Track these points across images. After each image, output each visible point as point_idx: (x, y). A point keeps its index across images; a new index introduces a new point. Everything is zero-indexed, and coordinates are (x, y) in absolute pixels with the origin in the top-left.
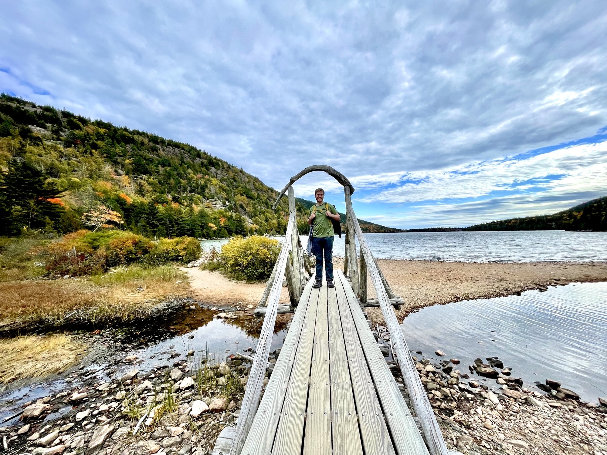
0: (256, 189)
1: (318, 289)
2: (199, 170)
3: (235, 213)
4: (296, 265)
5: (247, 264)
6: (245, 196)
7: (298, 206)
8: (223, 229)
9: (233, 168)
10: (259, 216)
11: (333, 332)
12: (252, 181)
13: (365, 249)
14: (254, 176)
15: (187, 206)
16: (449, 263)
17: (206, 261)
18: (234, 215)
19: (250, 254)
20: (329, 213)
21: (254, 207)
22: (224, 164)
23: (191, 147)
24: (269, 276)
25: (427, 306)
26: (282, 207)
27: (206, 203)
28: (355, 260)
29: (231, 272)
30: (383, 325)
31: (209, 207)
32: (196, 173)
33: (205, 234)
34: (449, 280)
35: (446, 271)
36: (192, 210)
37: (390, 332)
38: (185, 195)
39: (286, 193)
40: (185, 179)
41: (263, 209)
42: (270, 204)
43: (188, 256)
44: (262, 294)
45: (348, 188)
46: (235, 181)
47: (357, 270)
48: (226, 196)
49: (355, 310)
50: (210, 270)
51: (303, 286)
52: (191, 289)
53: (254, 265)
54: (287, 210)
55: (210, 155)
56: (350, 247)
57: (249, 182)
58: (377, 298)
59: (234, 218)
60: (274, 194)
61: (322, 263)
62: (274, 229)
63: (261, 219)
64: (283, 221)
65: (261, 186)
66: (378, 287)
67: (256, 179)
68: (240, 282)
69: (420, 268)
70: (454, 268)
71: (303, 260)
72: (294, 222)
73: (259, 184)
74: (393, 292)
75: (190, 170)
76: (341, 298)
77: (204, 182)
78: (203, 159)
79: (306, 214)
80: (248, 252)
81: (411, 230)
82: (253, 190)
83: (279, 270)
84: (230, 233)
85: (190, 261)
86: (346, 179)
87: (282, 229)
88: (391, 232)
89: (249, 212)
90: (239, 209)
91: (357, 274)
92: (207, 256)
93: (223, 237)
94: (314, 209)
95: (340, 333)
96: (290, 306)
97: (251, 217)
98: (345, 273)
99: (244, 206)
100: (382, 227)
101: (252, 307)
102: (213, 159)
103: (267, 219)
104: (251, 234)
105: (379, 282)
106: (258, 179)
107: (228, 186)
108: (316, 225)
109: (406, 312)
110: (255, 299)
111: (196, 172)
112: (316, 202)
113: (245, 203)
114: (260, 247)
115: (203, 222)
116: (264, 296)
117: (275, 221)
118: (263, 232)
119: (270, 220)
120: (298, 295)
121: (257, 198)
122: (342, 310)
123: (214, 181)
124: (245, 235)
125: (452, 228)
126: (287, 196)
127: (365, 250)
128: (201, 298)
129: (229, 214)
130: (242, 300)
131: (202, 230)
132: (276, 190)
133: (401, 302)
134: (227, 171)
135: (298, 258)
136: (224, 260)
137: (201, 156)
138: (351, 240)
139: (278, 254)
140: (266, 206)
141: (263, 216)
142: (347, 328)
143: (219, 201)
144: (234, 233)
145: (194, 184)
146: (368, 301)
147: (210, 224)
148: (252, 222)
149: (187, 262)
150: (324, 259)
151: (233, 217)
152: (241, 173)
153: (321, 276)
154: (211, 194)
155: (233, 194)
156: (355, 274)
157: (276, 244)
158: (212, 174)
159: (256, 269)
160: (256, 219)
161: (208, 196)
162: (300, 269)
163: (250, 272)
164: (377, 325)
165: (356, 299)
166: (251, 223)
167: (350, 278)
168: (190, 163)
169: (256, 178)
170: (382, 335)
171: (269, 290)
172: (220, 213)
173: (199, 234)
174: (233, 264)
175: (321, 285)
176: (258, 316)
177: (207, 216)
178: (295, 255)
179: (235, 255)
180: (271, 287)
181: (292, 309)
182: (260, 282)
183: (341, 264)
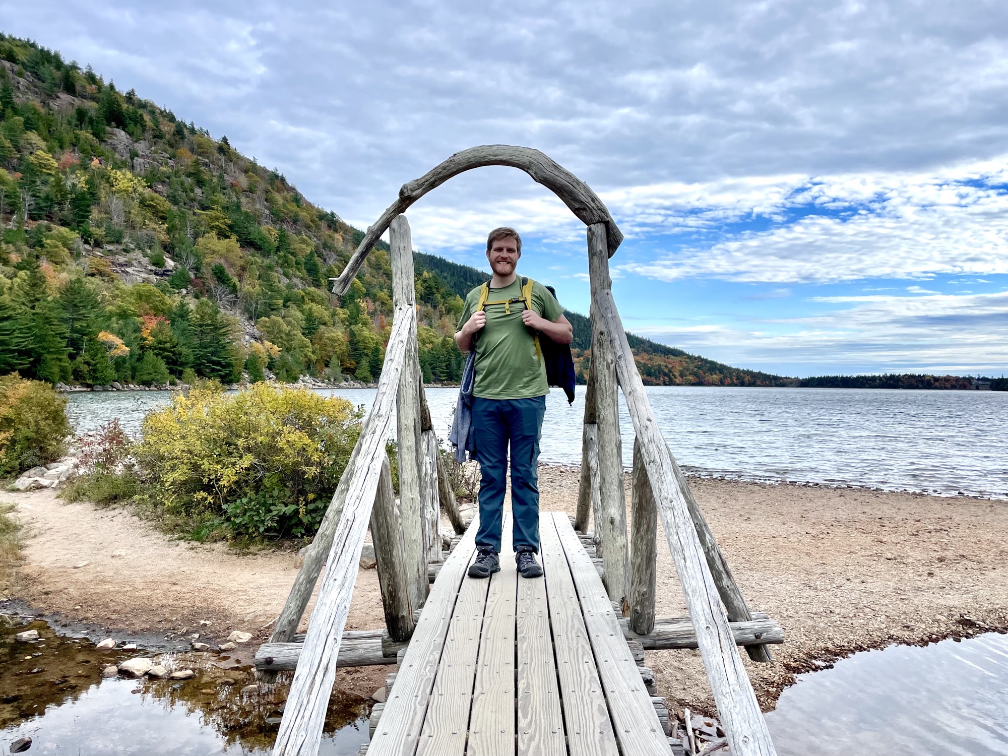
0: (277, 217)
1: (484, 582)
2: (68, 137)
3: (197, 297)
4: (410, 492)
5: (236, 482)
6: (234, 238)
7: (425, 281)
8: (150, 355)
9: (192, 138)
10: (283, 312)
11: (532, 739)
12: (262, 185)
13: (652, 448)
14: (270, 168)
15: (19, 267)
16: (943, 499)
17: (82, 471)
18: (192, 304)
19: (248, 449)
20: (534, 318)
21: (264, 277)
22: (161, 119)
23: (42, 50)
24: (311, 531)
25: (861, 649)
26: (369, 285)
27: (93, 258)
28: (616, 483)
29: (174, 511)
30: (706, 714)
31: (101, 274)
32: (57, 149)
33: (85, 368)
34: (941, 560)
35: (931, 527)
36: (37, 282)
37: (728, 738)
38: (11, 225)
39: (385, 237)
40: (15, 169)
41: (300, 288)
42: (323, 270)
43: (18, 447)
44: (286, 592)
45: (599, 229)
46: (200, 183)
47: (623, 515)
48: (163, 237)
49: (612, 661)
50: (98, 502)
51: (431, 568)
52: (26, 570)
53: (258, 486)
54: (383, 294)
55: (112, 87)
56: (600, 437)
57: (251, 190)
58: (689, 619)
59: (194, 316)
60: (338, 236)
61: (503, 490)
62: (335, 361)
63: (289, 323)
64: (368, 333)
65: (293, 207)
66: (694, 583)
67: (277, 181)
68: (207, 546)
69: (842, 515)
70: (957, 519)
71: (435, 475)
72: (408, 343)
73: (285, 199)
74: (746, 599)
75: (33, 137)
76: (563, 615)
77: (87, 182)
78: (84, 97)
79: (449, 311)
80: (241, 442)
81: (813, 379)
82: (264, 220)
83: (348, 513)
84: (176, 368)
85: (23, 469)
86: (594, 199)
87: (365, 362)
88: (742, 384)
89: (248, 297)
90: (212, 283)
91: (623, 532)
92: (87, 449)
93: (147, 384)
94: (482, 300)
95: (557, 740)
96: (384, 642)
97: (253, 316)
98: (580, 526)
99: (231, 273)
100: (714, 367)
101: (246, 637)
102: (121, 100)
103: (311, 327)
104: (251, 373)
105: (697, 567)
106: (283, 180)
107: (174, 200)
108: (484, 355)
109: (788, 667)
110: (258, 608)
111: (56, 144)
112: (490, 271)
113: (232, 265)
114: (284, 424)
115: (77, 325)
116: (289, 601)
117: (339, 333)
118: (296, 369)
119: (322, 327)
120: (414, 601)
121: (278, 249)
122: (566, 659)
123: (124, 179)
124: (228, 380)
125: (957, 379)
126: (387, 247)
127: (651, 452)
128: (59, 602)
129: (174, 301)
130: (210, 613)
131: (72, 357)
132: (348, 222)
133: (771, 635)
134: (171, 146)
135: (419, 470)
136: (150, 465)
137: (78, 88)
138: (606, 413)
139: (347, 453)
140: (310, 279)
141: (299, 314)
142: (583, 722)
143: (138, 254)
144: (189, 371)
145: (46, 189)
146: (658, 628)
147: (104, 336)
148: (257, 333)
149: (13, 469)
150: (509, 473)
151: (187, 312)
152: (222, 158)
153: (497, 537)
154: (109, 228)
155: (189, 232)
156: (617, 533)
157: (340, 416)
158: (117, 156)
159: (264, 504)
160: (275, 323)
161: (98, 232)
162: (422, 509)
163: (245, 511)
164: (688, 712)
165: (617, 622)
166: (254, 337)
167: (596, 543)
168: (36, 112)
169: (277, 176)
170: (703, 747)
171: (311, 582)
172: (140, 297)
173: (63, 370)
174: (184, 483)
175: (495, 569)
176: (266, 672)
177: (95, 305)
178: (408, 459)
179: (191, 452)
180: (319, 571)
181: (391, 650)
182: (280, 547)
183: (566, 492)
